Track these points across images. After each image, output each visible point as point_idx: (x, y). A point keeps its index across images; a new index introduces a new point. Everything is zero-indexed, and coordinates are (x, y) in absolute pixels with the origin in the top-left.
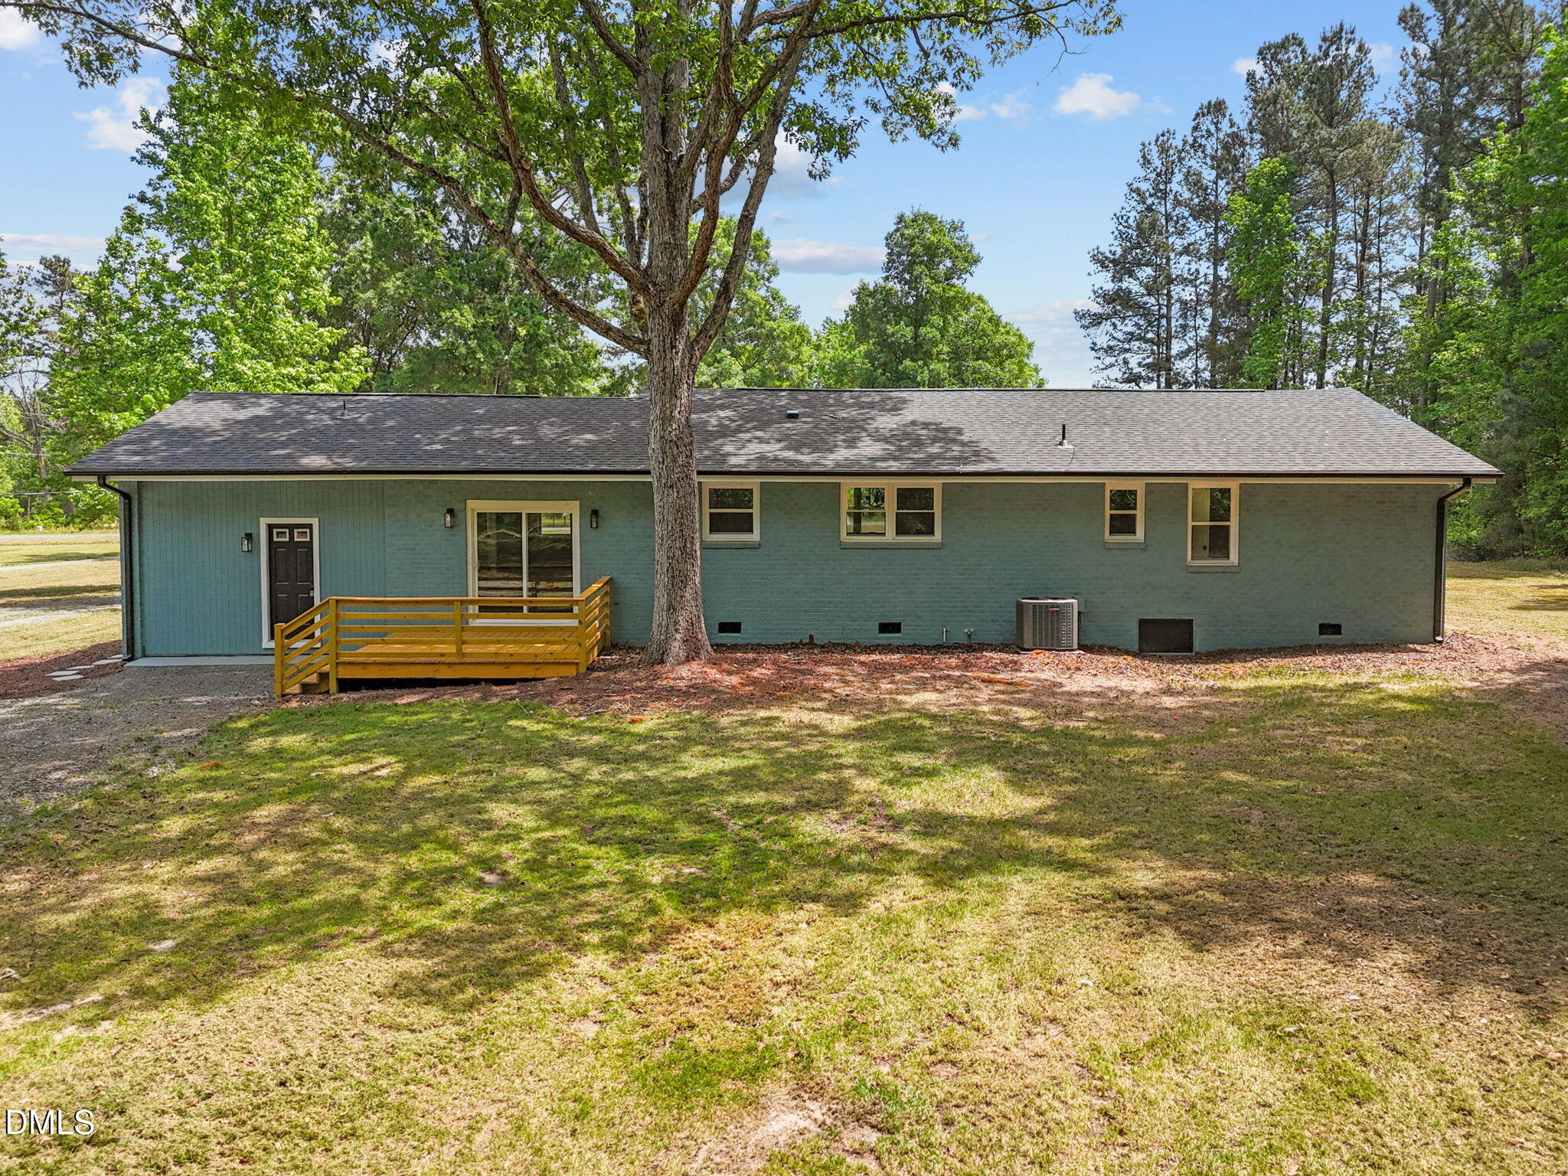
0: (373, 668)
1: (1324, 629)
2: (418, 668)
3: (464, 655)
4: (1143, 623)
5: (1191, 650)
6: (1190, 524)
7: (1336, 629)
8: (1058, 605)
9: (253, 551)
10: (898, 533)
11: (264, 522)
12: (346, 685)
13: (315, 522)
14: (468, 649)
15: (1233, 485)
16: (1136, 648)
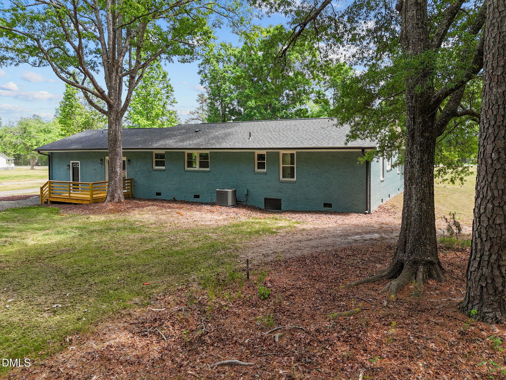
0: (55, 199)
1: (326, 205)
2: (62, 199)
3: (70, 197)
4: (266, 199)
5: (281, 210)
6: (281, 166)
7: (330, 205)
8: (223, 191)
9: (69, 169)
10: (200, 167)
11: (71, 162)
12: (53, 203)
13: (79, 162)
14: (71, 195)
15: (294, 152)
16: (264, 208)
